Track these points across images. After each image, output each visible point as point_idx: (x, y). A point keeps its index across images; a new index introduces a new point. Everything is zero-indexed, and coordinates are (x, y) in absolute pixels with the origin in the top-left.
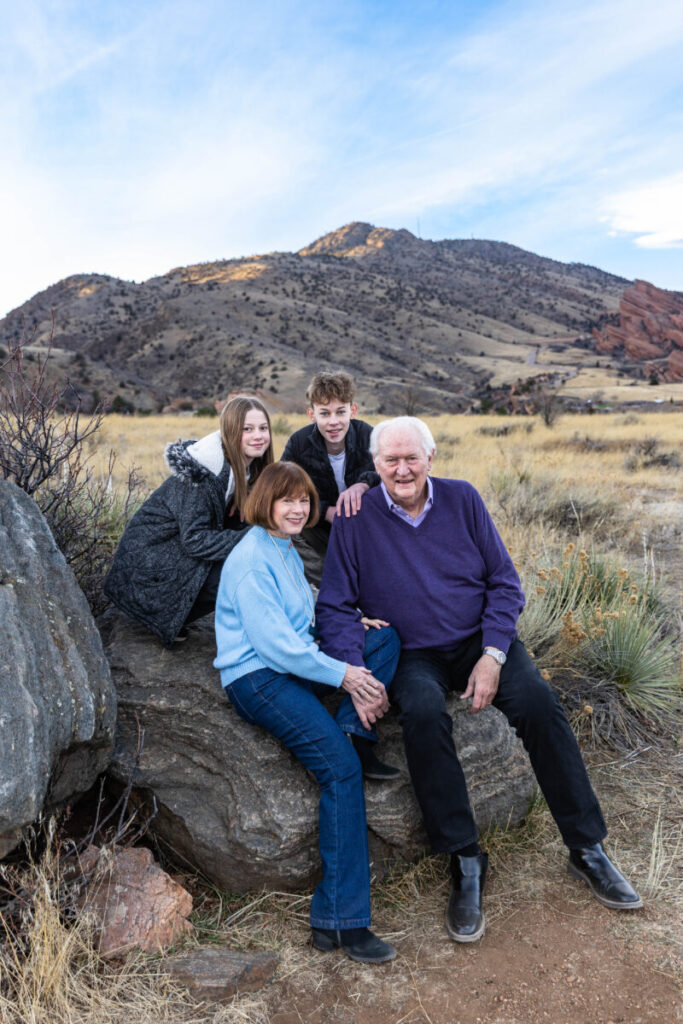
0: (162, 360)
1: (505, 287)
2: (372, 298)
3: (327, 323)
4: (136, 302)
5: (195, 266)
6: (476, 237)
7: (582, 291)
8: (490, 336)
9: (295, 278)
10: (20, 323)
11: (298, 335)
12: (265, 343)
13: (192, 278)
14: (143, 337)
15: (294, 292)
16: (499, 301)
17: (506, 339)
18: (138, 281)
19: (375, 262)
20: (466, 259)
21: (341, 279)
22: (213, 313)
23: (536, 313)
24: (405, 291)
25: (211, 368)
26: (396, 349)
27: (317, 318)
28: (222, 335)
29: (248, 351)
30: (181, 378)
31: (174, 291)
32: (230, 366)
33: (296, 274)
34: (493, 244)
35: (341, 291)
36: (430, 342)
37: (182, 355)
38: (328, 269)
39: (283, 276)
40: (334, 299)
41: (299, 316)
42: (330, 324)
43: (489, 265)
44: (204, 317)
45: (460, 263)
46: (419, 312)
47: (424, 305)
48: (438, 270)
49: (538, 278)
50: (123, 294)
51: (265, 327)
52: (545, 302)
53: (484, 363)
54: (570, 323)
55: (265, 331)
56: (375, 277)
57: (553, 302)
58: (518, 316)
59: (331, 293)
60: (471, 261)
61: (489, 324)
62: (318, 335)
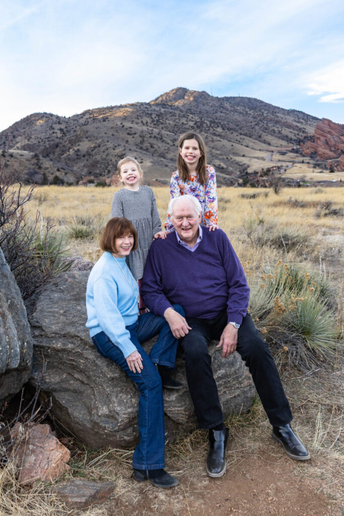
0: (79, 157)
1: (255, 121)
2: (187, 126)
3: (164, 139)
4: (66, 127)
5: (95, 109)
6: (241, 96)
7: (295, 124)
8: (247, 147)
9: (148, 116)
10: (6, 137)
11: (149, 145)
12: (132, 149)
13: (95, 115)
14: (70, 145)
15: (147, 123)
16: (252, 128)
17: (256, 148)
18: (67, 117)
19: (189, 108)
20: (235, 107)
21: (171, 116)
22: (106, 133)
23: (272, 135)
24: (204, 123)
25: (104, 161)
27: (159, 136)
28: (110, 145)
29: (123, 153)
30: (89, 166)
31: (85, 122)
32: (114, 160)
33: (148, 114)
34: (249, 99)
35: (171, 122)
36: (217, 149)
37: (89, 155)
38: (165, 111)
39: (141, 115)
40: (167, 126)
41: (150, 135)
43: (247, 110)
44: (100, 135)
45: (233, 109)
46: (211, 133)
47: (214, 130)
48: (221, 112)
49: (273, 117)
50: (59, 123)
51: (132, 141)
52: (276, 129)
53: (245, 161)
54: (289, 140)
55: (132, 143)
56: (189, 116)
57: (280, 129)
58: (262, 136)
59: (166, 124)
60: (238, 108)
61: (247, 140)
62: (159, 145)
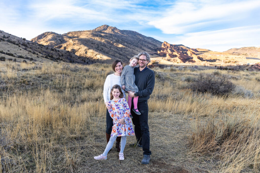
1: (138, 41)
3: (106, 46)
5: (73, 32)
6: (130, 30)
7: (152, 43)
8: (137, 51)
11: (101, 49)
13: (73, 34)
16: (137, 44)
18: (61, 34)
23: (145, 47)
24: (119, 40)
26: (121, 53)
27: (104, 45)
34: (133, 32)
36: (127, 52)
42: (107, 46)
43: (133, 36)
47: (124, 44)
50: (59, 37)
52: (146, 45)
54: (152, 49)
55: (94, 47)
56: (113, 37)
57: (148, 45)
58: (142, 47)
60: (129, 35)
61: (137, 48)
62: (105, 49)
